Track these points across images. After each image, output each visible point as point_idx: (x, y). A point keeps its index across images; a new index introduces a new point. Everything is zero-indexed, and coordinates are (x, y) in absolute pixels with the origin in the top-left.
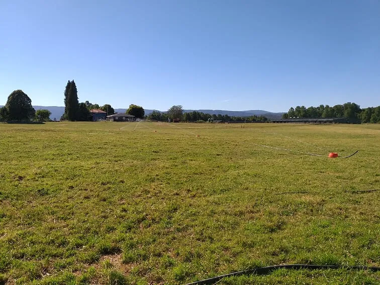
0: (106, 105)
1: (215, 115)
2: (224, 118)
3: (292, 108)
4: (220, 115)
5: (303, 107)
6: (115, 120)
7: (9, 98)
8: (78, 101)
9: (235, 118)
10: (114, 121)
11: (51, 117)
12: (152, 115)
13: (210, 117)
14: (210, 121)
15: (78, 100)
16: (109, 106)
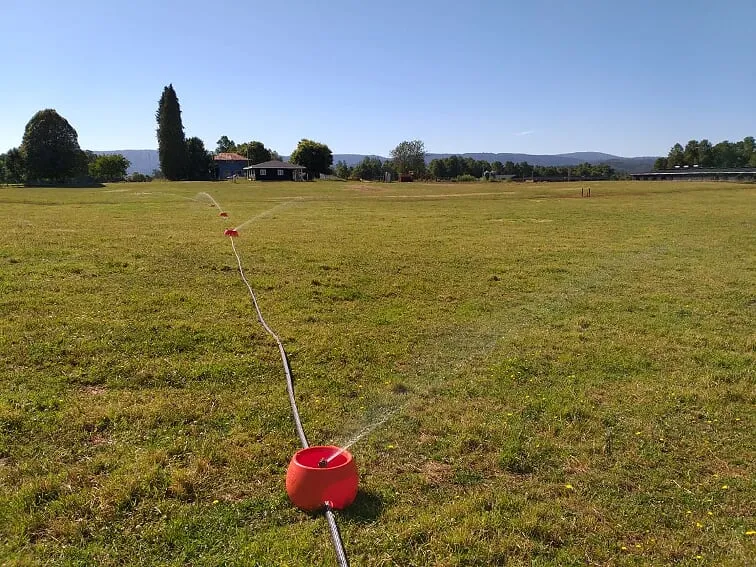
0: (254, 144)
1: (499, 165)
2: (520, 170)
3: (678, 146)
4: (510, 164)
5: (705, 142)
6: (259, 178)
7: (27, 127)
8: (183, 135)
9: (544, 169)
10: (257, 179)
11: (130, 172)
12: (364, 166)
13: (488, 168)
14: (488, 178)
15: (184, 131)
16: (260, 146)
